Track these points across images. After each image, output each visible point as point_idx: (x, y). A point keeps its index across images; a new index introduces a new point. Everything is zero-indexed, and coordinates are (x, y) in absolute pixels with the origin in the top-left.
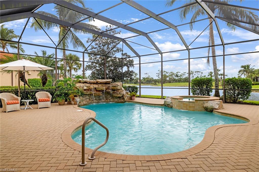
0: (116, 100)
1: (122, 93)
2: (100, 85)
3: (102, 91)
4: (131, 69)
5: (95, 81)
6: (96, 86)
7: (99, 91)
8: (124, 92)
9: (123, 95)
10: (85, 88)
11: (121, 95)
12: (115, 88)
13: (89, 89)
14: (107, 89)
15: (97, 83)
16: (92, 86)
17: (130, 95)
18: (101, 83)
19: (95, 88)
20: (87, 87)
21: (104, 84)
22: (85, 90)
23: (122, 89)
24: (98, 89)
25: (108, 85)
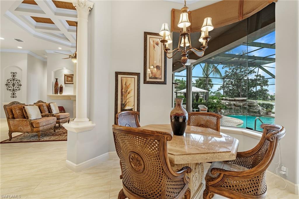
0: (252, 114)
1: (258, 109)
2: (238, 102)
3: (240, 106)
4: (265, 87)
5: (233, 99)
6: (235, 103)
7: (238, 106)
8: (260, 108)
9: (259, 110)
10: (227, 104)
11: (257, 111)
12: (252, 105)
13: (230, 105)
14: (244, 105)
15: (235, 100)
16: (232, 103)
17: (266, 111)
18: (238, 101)
19: (234, 104)
20: (229, 103)
21: (240, 101)
22: (227, 105)
23: (258, 106)
24: (237, 105)
25: (244, 102)
